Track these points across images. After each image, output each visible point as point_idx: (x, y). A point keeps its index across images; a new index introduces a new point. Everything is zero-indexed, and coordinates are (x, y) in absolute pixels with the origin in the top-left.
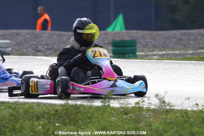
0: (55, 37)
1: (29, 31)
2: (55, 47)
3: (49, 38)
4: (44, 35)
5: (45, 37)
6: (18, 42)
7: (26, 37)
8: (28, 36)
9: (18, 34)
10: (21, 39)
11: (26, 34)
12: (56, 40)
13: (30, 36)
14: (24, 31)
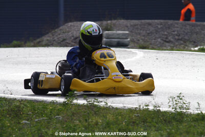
0: (188, 27)
1: (162, 21)
2: (186, 38)
3: (181, 28)
4: (176, 26)
5: (178, 27)
6: (148, 32)
7: (157, 27)
8: (159, 27)
9: (150, 24)
10: (152, 29)
11: (158, 24)
12: (189, 31)
13: (162, 26)
14: (156, 21)
